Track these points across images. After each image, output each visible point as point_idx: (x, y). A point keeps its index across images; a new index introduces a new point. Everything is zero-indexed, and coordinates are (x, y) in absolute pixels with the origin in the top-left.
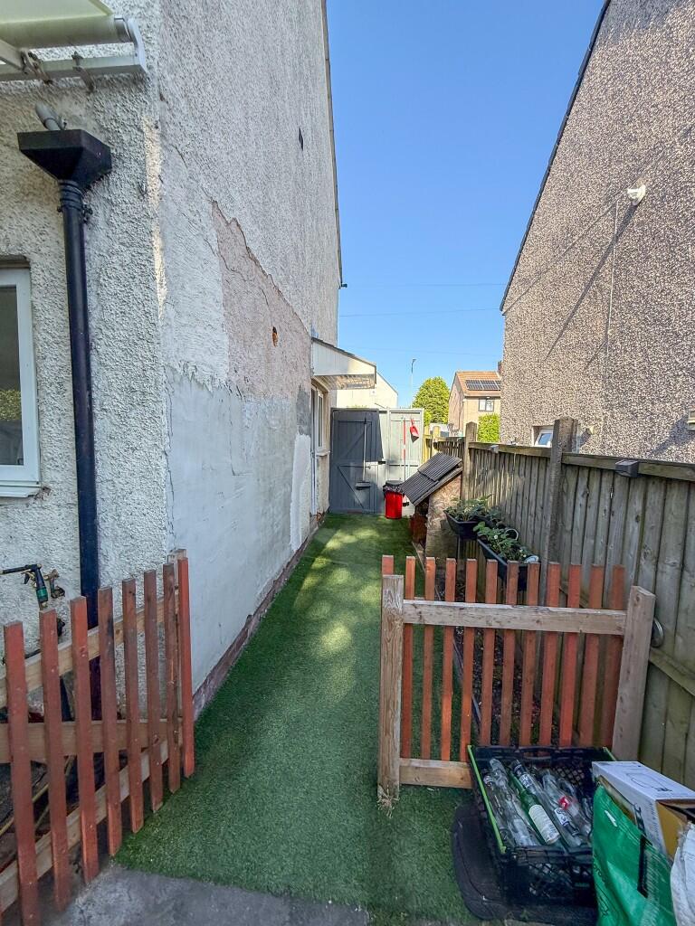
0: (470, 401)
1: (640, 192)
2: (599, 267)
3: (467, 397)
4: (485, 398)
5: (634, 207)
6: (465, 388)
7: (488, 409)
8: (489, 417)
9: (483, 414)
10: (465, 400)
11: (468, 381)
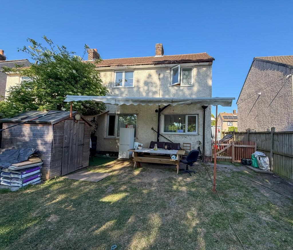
0: (224, 122)
1: (260, 94)
2: (255, 102)
3: (223, 121)
4: (230, 121)
5: (259, 95)
6: (223, 118)
7: (231, 125)
8: (232, 127)
9: (230, 127)
10: (223, 122)
11: (224, 116)
